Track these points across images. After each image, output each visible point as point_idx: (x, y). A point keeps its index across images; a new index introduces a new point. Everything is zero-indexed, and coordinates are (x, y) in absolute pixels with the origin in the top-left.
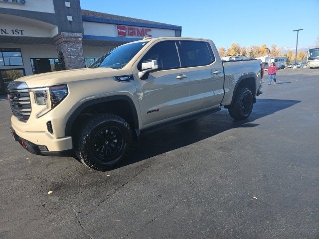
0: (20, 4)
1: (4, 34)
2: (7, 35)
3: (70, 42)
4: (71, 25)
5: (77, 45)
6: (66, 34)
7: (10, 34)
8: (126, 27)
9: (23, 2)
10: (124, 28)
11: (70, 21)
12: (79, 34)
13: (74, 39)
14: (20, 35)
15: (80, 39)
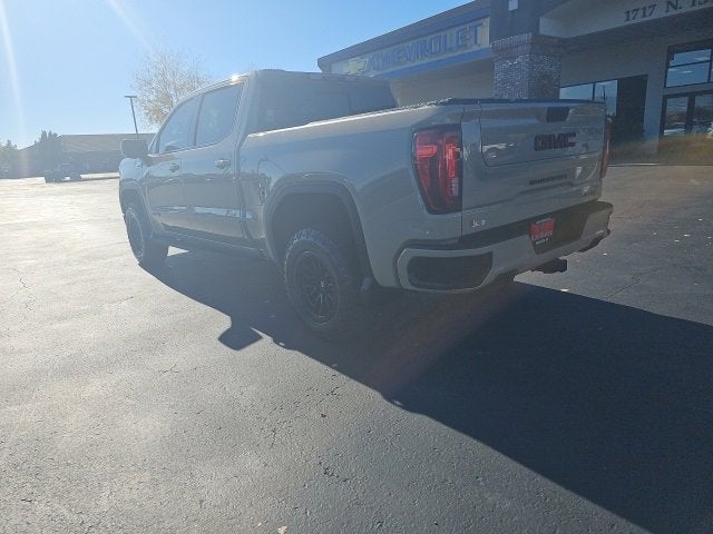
1: (673, 12)
2: (678, 12)
7: (687, 8)
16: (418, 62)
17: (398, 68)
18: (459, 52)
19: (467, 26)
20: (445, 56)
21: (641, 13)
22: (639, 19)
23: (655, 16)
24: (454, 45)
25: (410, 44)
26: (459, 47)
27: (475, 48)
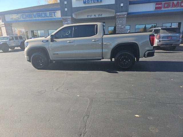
0: (100, 2)
1: (95, 17)
2: (96, 17)
3: (120, 18)
4: (122, 8)
5: (123, 19)
6: (118, 14)
7: (97, 16)
8: (163, 3)
9: (101, 1)
10: (161, 4)
11: (122, 6)
12: (125, 13)
13: (122, 16)
14: (101, 17)
15: (126, 16)
16: (37, 18)
17: (30, 19)
18: (50, 18)
19: (52, 12)
20: (46, 18)
21: (90, 16)
22: (89, 17)
23: (92, 17)
24: (49, 15)
25: (35, 13)
26: (50, 16)
27: (54, 17)
